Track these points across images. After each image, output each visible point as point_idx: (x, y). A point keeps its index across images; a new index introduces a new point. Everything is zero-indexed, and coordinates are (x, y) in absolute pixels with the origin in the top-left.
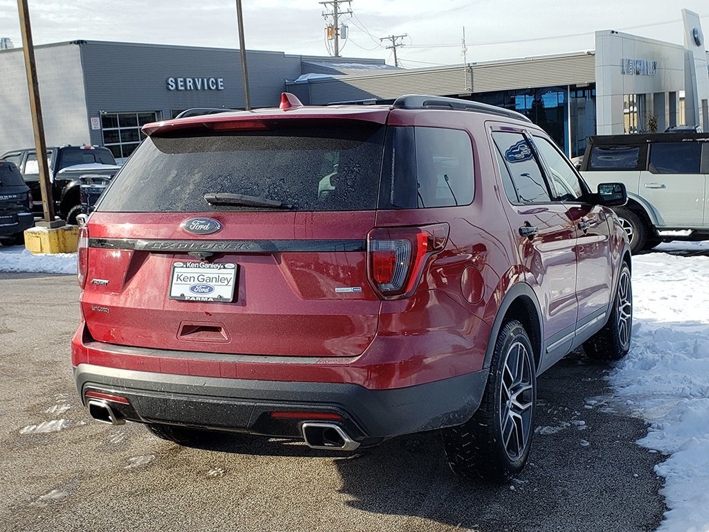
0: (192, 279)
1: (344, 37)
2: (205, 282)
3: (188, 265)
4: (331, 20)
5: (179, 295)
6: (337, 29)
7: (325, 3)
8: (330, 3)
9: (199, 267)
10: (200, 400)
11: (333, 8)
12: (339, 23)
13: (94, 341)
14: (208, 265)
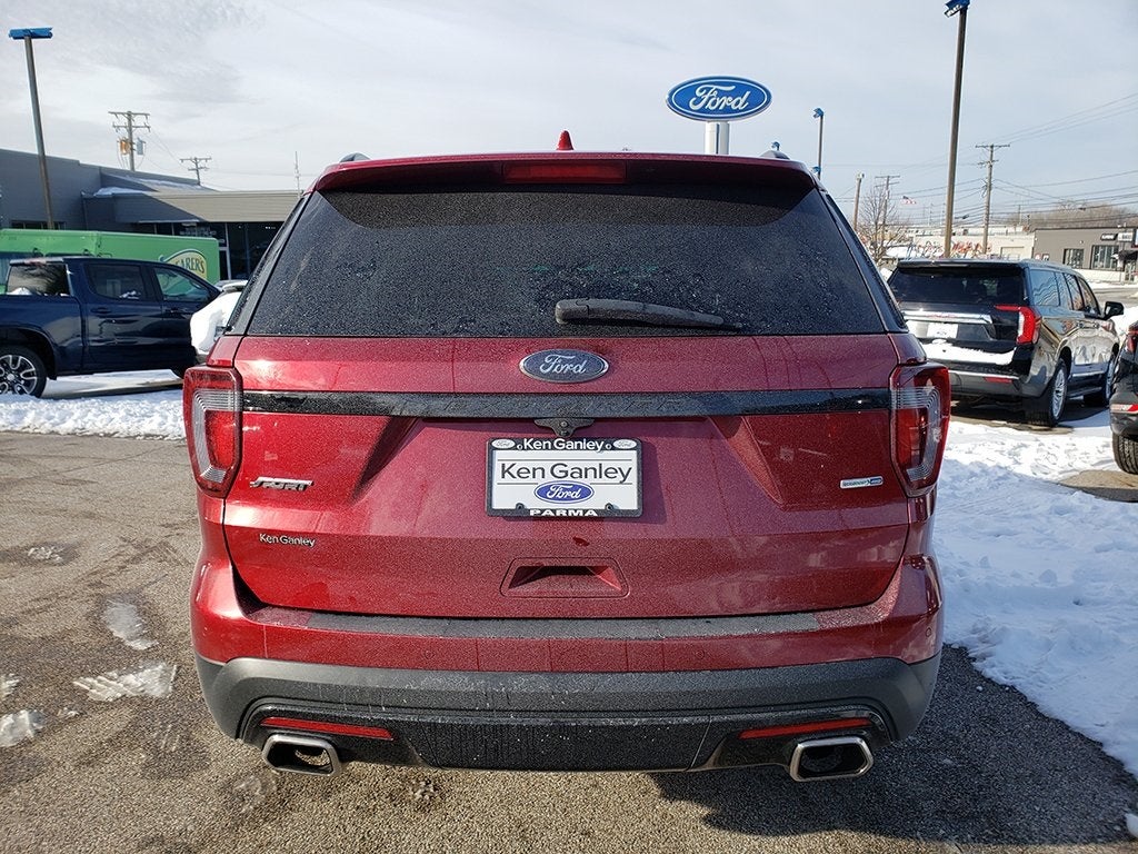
0: (539, 472)
1: (141, 153)
2: (569, 478)
3: (526, 444)
4: (124, 133)
5: (513, 507)
6: (132, 143)
7: (116, 114)
8: (123, 114)
9: (553, 448)
10: (585, 722)
11: (126, 121)
12: (134, 136)
13: (265, 605)
14: (574, 444)
